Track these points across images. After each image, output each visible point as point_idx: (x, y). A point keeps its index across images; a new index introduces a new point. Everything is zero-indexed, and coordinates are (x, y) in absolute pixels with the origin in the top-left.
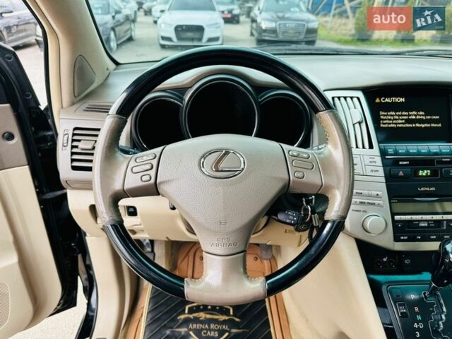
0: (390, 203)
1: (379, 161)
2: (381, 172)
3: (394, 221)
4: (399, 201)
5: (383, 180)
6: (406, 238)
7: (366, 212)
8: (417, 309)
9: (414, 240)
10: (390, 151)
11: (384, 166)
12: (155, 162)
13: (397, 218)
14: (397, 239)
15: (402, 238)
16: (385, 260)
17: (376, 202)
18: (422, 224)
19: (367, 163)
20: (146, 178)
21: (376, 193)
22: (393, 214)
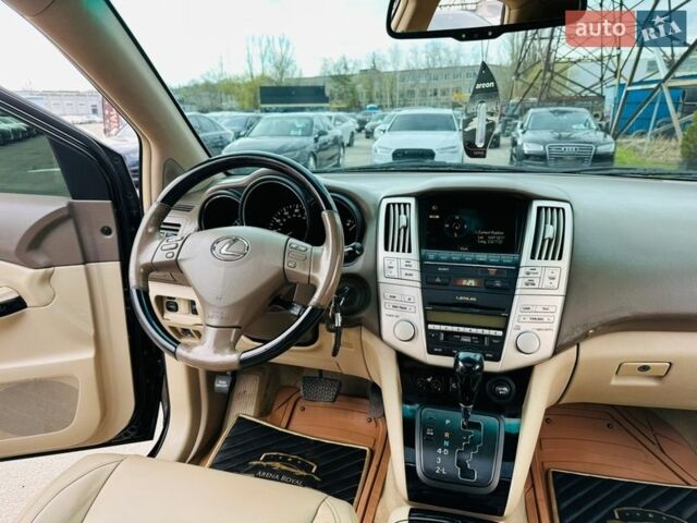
0: (424, 310)
1: (416, 265)
2: (417, 276)
3: (427, 330)
4: (434, 309)
5: (419, 285)
6: (440, 350)
8: (447, 435)
9: (449, 353)
10: (431, 256)
11: (422, 271)
12: (180, 243)
13: (431, 327)
14: (430, 351)
15: (435, 350)
16: (429, 380)
18: (464, 340)
19: (403, 266)
20: (170, 255)
22: (427, 323)
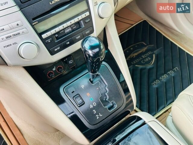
0: (33, 26)
3: (43, 40)
4: (39, 22)
6: (59, 48)
7: (16, 43)
9: (66, 46)
13: (44, 36)
14: (52, 53)
15: (56, 50)
17: (20, 31)
18: (67, 31)
21: (16, 23)
22: (40, 35)
